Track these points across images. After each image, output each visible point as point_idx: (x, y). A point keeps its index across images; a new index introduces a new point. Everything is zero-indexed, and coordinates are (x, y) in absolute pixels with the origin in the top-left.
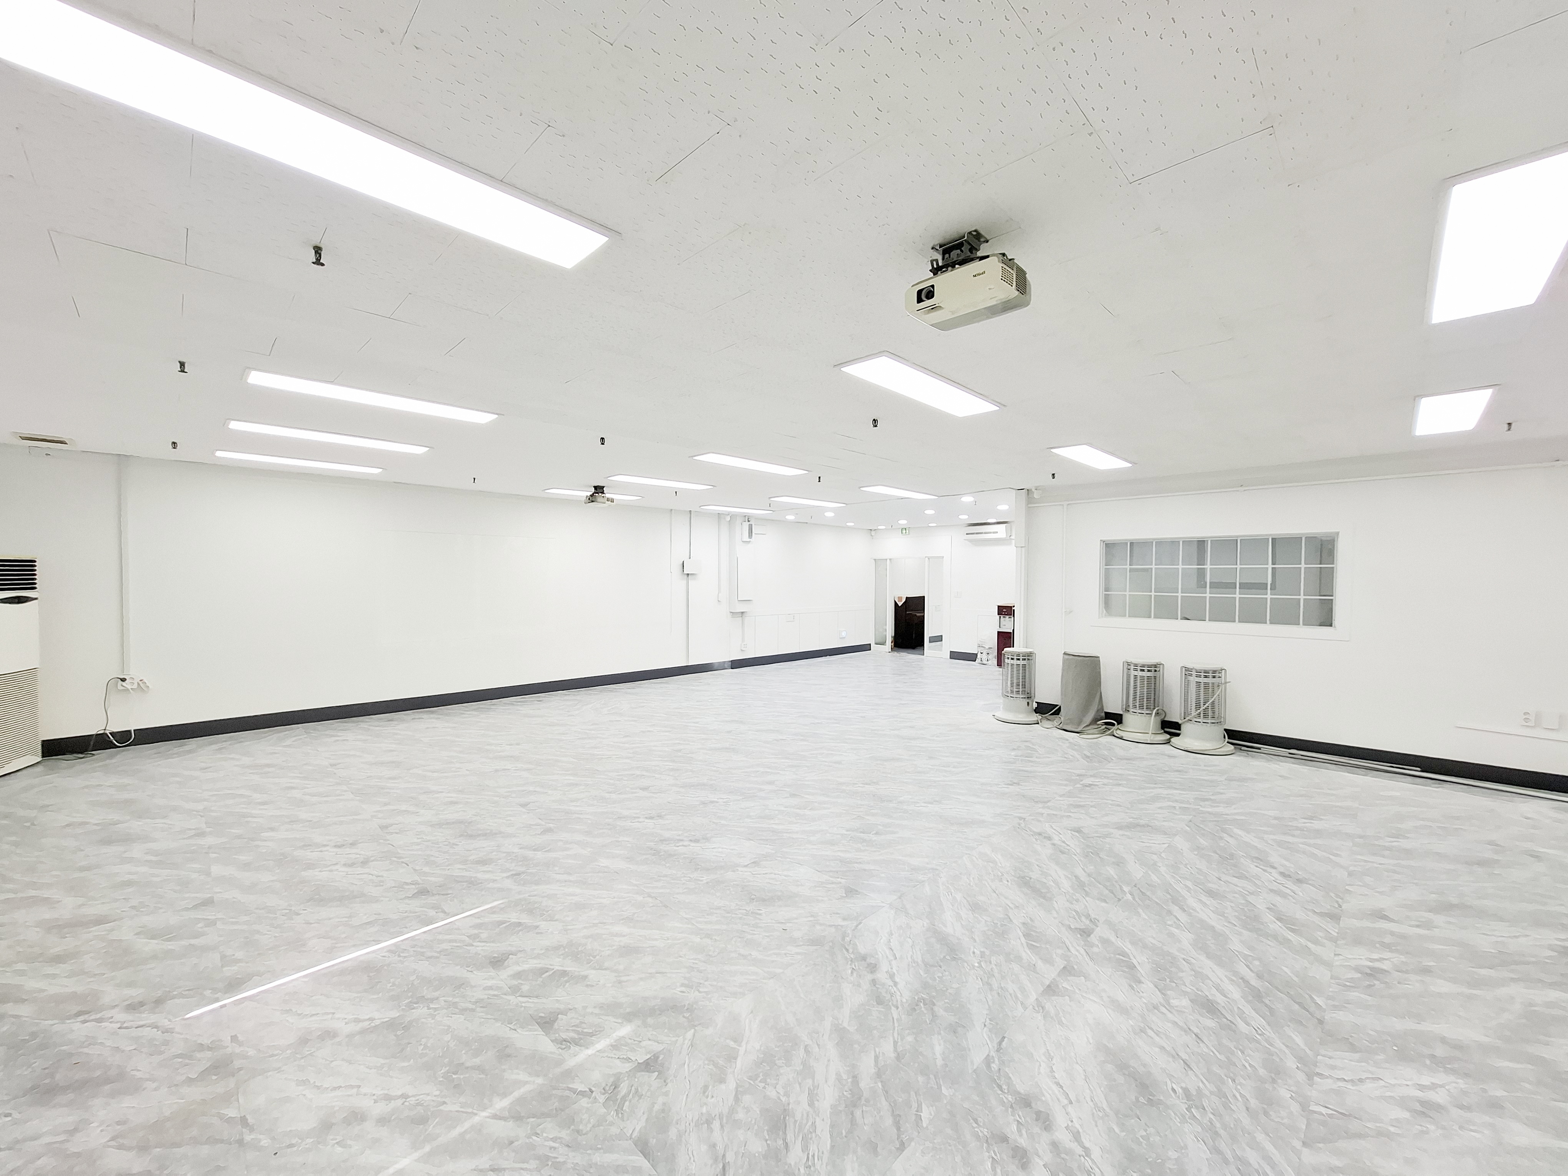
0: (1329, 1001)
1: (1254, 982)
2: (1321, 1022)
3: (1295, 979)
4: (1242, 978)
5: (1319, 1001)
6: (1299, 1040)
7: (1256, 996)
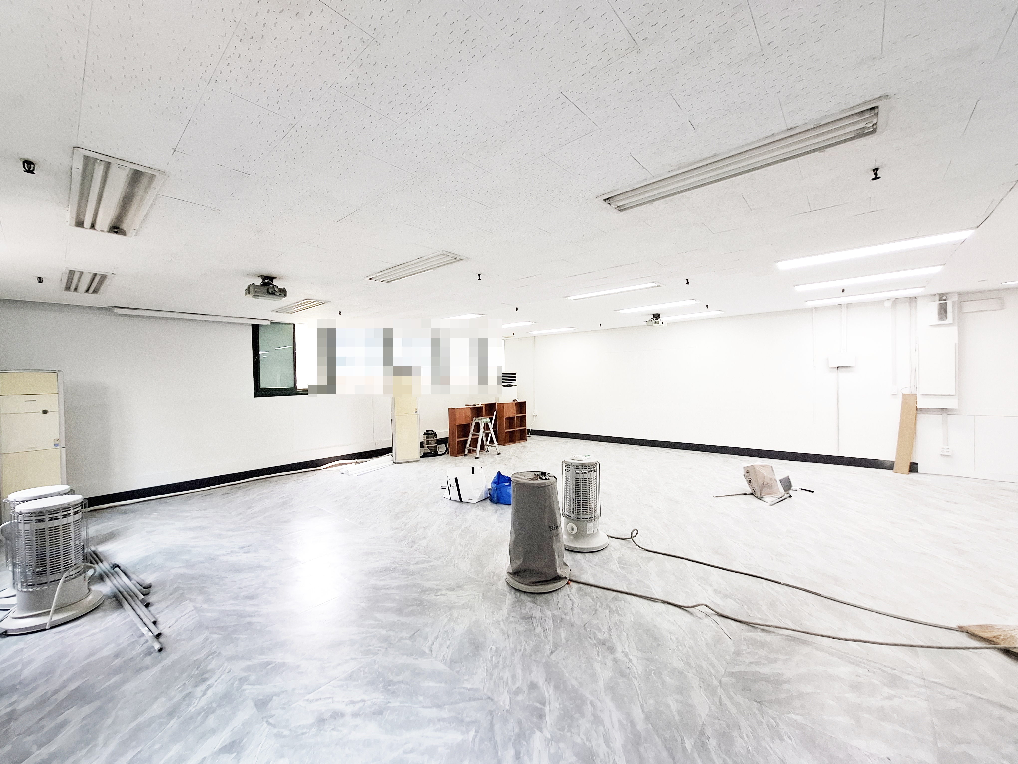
0: (211, 640)
1: (248, 619)
2: (207, 628)
3: (235, 636)
4: (254, 616)
5: (216, 636)
6: (209, 615)
7: (241, 615)
